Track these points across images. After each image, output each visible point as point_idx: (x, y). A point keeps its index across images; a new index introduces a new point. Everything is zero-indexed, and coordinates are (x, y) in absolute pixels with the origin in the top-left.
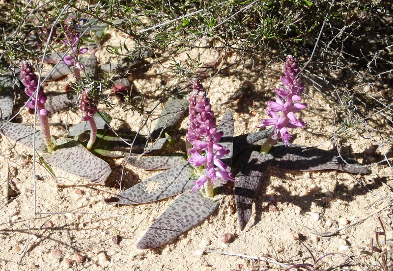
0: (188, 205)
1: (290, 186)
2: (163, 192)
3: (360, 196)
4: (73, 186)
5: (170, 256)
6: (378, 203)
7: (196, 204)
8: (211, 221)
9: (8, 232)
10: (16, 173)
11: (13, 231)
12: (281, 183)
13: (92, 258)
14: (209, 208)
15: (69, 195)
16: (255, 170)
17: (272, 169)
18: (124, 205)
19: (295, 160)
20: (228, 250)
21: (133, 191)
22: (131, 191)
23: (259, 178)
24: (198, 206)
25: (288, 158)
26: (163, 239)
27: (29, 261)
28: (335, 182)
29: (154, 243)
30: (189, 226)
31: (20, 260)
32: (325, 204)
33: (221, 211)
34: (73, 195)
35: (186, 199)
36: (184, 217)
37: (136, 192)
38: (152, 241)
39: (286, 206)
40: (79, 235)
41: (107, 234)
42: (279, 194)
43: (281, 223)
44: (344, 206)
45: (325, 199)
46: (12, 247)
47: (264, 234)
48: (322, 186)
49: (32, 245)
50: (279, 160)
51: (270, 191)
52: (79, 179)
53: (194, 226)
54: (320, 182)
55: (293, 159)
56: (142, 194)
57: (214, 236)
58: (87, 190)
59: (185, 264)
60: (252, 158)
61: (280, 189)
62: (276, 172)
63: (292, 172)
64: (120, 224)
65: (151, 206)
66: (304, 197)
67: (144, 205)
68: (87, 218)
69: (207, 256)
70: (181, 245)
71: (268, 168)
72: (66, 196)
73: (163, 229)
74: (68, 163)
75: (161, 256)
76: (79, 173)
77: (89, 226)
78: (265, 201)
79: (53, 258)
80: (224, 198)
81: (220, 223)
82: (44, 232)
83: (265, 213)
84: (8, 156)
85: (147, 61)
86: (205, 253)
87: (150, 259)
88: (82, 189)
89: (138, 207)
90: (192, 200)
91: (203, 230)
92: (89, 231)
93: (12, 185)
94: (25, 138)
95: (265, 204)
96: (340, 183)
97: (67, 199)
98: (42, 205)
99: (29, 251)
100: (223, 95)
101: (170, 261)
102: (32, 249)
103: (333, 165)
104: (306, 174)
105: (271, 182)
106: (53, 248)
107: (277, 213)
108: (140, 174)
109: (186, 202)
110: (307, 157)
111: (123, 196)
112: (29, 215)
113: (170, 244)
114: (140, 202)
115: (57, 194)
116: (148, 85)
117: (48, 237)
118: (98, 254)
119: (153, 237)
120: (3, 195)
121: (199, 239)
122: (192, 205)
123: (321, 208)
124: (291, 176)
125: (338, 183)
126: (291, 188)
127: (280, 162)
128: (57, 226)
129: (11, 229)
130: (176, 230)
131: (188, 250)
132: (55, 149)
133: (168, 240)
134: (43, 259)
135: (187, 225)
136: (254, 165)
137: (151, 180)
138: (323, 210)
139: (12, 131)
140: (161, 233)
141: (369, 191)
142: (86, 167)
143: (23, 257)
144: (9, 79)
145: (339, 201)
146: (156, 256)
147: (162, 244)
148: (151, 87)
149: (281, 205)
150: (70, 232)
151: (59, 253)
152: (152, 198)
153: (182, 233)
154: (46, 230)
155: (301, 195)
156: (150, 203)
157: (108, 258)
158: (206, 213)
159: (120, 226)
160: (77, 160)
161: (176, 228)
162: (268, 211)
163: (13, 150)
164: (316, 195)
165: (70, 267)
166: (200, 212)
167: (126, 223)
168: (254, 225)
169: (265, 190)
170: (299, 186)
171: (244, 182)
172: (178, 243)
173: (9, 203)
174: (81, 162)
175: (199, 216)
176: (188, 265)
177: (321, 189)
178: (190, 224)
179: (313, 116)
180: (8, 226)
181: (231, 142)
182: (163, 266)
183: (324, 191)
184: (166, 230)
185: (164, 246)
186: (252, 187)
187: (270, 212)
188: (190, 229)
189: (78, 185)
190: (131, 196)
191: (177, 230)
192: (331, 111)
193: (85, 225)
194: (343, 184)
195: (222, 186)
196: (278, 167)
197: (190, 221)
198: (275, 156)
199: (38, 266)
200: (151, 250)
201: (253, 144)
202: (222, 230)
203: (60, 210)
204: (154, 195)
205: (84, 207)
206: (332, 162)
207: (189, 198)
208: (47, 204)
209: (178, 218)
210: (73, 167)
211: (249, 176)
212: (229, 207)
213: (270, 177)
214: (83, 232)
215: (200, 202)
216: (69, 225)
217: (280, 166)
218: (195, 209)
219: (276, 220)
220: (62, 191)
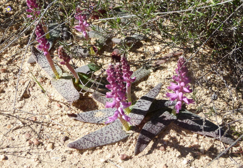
0: (111, 131)
1: (181, 138)
2: (103, 119)
3: (223, 158)
4: (58, 102)
5: (86, 157)
6: (231, 166)
7: (116, 132)
8: (120, 145)
9: (10, 116)
10: (34, 86)
11: (13, 116)
12: (176, 136)
13: (45, 145)
14: (121, 136)
15: (54, 106)
16: (161, 123)
17: (174, 125)
18: (79, 121)
19: (191, 124)
20: (121, 164)
21: (87, 114)
22: (85, 114)
23: (162, 128)
24: (116, 133)
25: (187, 122)
26: (85, 146)
27: (11, 135)
28: (211, 145)
29: (79, 146)
30: (105, 143)
31: (6, 133)
32: (197, 156)
33: (129, 141)
34: (55, 106)
35: (112, 127)
36: (104, 137)
37: (88, 115)
38: (78, 145)
39: (172, 150)
40: (47, 130)
41: (62, 133)
42: (171, 141)
43: (163, 159)
44: (208, 161)
45: (197, 153)
46: (6, 125)
47: (149, 162)
48: (202, 145)
49: (17, 127)
50: (180, 121)
51: (166, 138)
52: (63, 99)
53: (109, 144)
54: (202, 142)
55: (190, 123)
56: (91, 117)
57: (118, 154)
58: (64, 106)
59: (92, 164)
60: (163, 115)
61: (174, 139)
62: (175, 128)
63: (186, 131)
64: (72, 131)
65: (93, 126)
66: (187, 148)
67: (90, 124)
68: (56, 122)
69: (107, 164)
70: (96, 152)
71: (171, 124)
72: (52, 106)
73: (89, 140)
74: (62, 87)
75: (82, 155)
76: (64, 95)
77: (55, 126)
78: (160, 143)
79: (24, 137)
80: (133, 133)
81: (126, 147)
82: (28, 122)
83: (157, 150)
84: (34, 75)
85: (141, 42)
86: (106, 162)
87: (75, 155)
88: (62, 104)
89: (86, 124)
90: (115, 129)
91: (113, 149)
92: (53, 129)
93: (28, 91)
94: (47, 67)
95: (160, 145)
96: (215, 146)
97: (51, 108)
98: (37, 107)
99: (14, 130)
100: (173, 74)
101: (85, 160)
102: (16, 129)
103: (214, 135)
104: (195, 135)
105: (170, 133)
106: (27, 132)
107: (164, 152)
108: (100, 106)
109: (111, 129)
110: (200, 125)
111: (80, 115)
112: (26, 110)
113: (89, 150)
114: (87, 121)
115: (48, 103)
116: (135, 56)
117: (29, 126)
118: (49, 143)
119: (80, 143)
120: (20, 95)
121: (108, 153)
122: (113, 132)
123: (192, 158)
124: (185, 133)
125: (213, 146)
126: (181, 140)
127: (180, 123)
128: (38, 121)
129: (13, 115)
130: (95, 143)
131: (98, 157)
132: (60, 78)
133: (88, 147)
134: (19, 136)
135: (104, 142)
136: (162, 120)
137: (101, 111)
138: (193, 159)
139: (42, 62)
140: (86, 142)
141: (230, 157)
142: (69, 93)
143: (8, 132)
144: (58, 32)
145: (207, 157)
146: (79, 155)
147: (84, 148)
148: (136, 58)
149: (169, 148)
150: (42, 126)
151: (28, 136)
152: (95, 121)
153: (99, 146)
154: (30, 121)
155: (185, 146)
156: (93, 123)
157: (53, 147)
158: (118, 139)
159: (72, 132)
160: (67, 87)
161: (96, 142)
162: (159, 149)
163: (39, 72)
164: (195, 149)
165: (29, 146)
166: (115, 137)
167: (76, 131)
168: (146, 155)
169: (164, 136)
170: (187, 140)
171: (150, 128)
172: (95, 151)
173: (20, 100)
174: (68, 89)
175: (113, 139)
176: (93, 166)
177: (200, 146)
178: (106, 142)
179: (222, 102)
180: (11, 113)
181: (151, 101)
182: (79, 162)
183: (201, 148)
184: (91, 141)
185: (85, 150)
186: (154, 132)
187: (160, 150)
188: (105, 145)
189: (61, 101)
190: (84, 116)
191: (97, 143)
192: (236, 102)
193: (53, 125)
194: (216, 148)
195: (135, 126)
196: (178, 125)
197: (107, 141)
198: (178, 118)
199: (13, 140)
200: (77, 150)
201: (168, 107)
202: (124, 152)
203: (44, 113)
204: (97, 120)
205: (58, 115)
206: (214, 132)
207: (114, 127)
208: (39, 107)
209: (101, 137)
210: (63, 91)
211: (155, 125)
212: (135, 140)
213: (170, 130)
214: (50, 129)
215: (118, 131)
216: (44, 123)
217: (179, 125)
218: (113, 135)
219: (161, 156)
220: (51, 102)
